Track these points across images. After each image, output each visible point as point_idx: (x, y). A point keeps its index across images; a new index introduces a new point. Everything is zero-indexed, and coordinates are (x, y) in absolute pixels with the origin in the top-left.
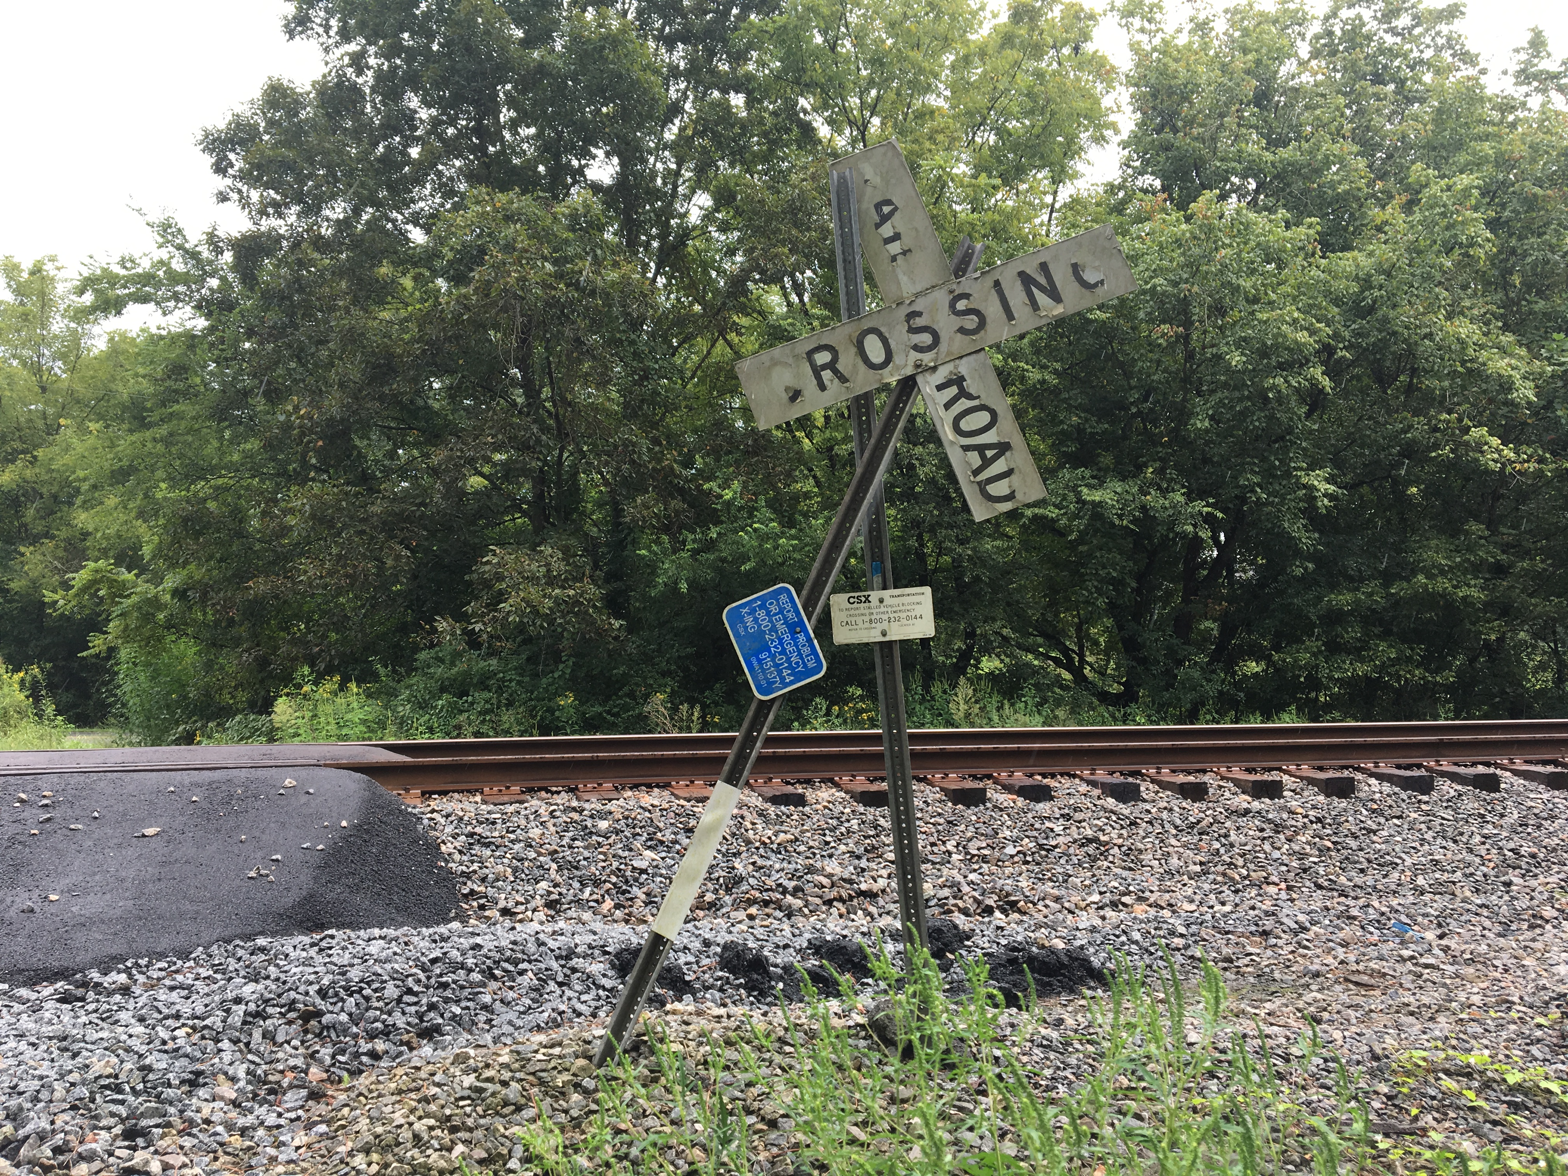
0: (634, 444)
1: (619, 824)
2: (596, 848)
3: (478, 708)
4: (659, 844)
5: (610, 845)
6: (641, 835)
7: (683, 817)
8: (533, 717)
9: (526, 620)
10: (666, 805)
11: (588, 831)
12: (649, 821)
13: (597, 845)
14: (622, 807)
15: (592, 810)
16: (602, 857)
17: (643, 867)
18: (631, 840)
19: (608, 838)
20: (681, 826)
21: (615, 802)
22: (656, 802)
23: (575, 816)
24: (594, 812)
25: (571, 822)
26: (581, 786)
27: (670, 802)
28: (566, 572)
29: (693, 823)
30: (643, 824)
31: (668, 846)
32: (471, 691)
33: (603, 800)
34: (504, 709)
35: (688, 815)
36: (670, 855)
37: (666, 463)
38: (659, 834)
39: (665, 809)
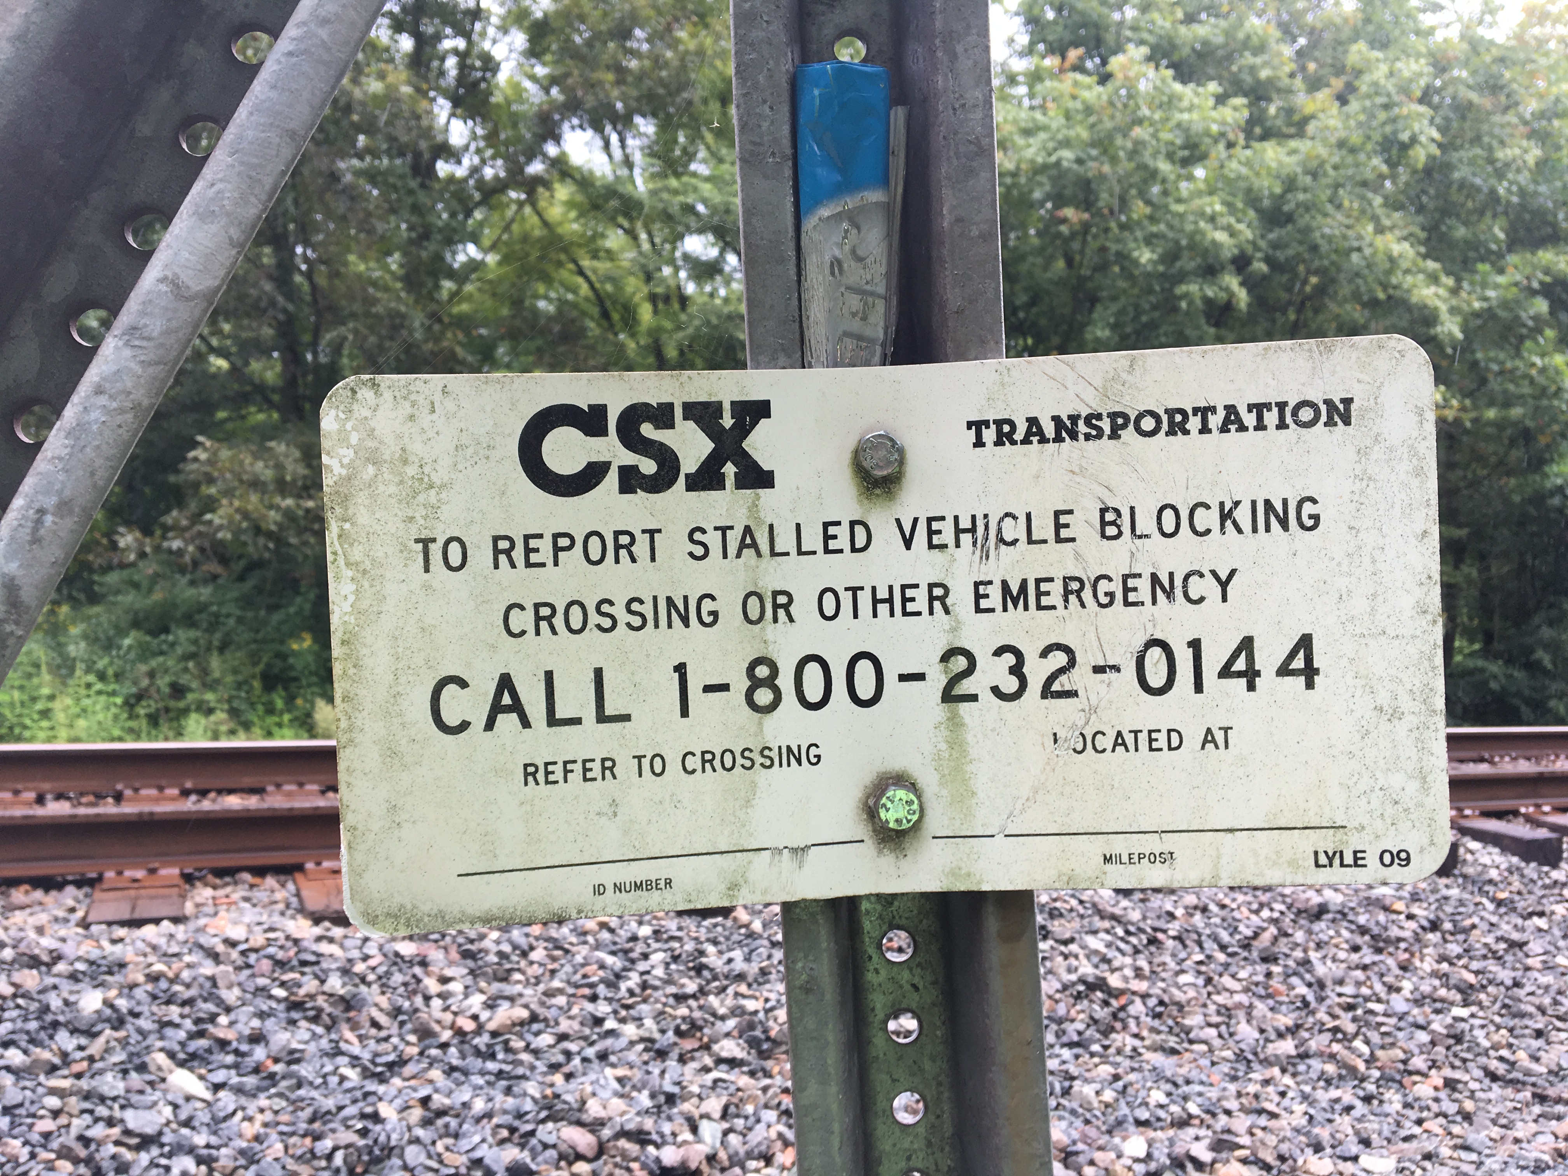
0: (403, 316)
1: (130, 997)
2: (52, 1069)
3: (179, 651)
4: (215, 1049)
5: (91, 1059)
6: (177, 1026)
7: (292, 969)
8: (255, 664)
9: (243, 538)
10: (258, 939)
11: (49, 1018)
12: (208, 985)
13: (57, 1060)
14: (154, 948)
15: (79, 959)
16: (53, 1102)
17: (150, 1130)
18: (152, 1040)
19: (93, 1035)
20: (280, 993)
21: (149, 931)
22: (237, 933)
23: (30, 979)
24: (81, 966)
25: (15, 996)
26: (110, 874)
27: (271, 929)
28: (305, 477)
29: (310, 985)
30: (193, 992)
31: (237, 1052)
32: (173, 627)
33: (123, 924)
34: (215, 653)
35: (304, 963)
36: (235, 1080)
37: (445, 344)
38: (223, 1020)
39: (256, 950)
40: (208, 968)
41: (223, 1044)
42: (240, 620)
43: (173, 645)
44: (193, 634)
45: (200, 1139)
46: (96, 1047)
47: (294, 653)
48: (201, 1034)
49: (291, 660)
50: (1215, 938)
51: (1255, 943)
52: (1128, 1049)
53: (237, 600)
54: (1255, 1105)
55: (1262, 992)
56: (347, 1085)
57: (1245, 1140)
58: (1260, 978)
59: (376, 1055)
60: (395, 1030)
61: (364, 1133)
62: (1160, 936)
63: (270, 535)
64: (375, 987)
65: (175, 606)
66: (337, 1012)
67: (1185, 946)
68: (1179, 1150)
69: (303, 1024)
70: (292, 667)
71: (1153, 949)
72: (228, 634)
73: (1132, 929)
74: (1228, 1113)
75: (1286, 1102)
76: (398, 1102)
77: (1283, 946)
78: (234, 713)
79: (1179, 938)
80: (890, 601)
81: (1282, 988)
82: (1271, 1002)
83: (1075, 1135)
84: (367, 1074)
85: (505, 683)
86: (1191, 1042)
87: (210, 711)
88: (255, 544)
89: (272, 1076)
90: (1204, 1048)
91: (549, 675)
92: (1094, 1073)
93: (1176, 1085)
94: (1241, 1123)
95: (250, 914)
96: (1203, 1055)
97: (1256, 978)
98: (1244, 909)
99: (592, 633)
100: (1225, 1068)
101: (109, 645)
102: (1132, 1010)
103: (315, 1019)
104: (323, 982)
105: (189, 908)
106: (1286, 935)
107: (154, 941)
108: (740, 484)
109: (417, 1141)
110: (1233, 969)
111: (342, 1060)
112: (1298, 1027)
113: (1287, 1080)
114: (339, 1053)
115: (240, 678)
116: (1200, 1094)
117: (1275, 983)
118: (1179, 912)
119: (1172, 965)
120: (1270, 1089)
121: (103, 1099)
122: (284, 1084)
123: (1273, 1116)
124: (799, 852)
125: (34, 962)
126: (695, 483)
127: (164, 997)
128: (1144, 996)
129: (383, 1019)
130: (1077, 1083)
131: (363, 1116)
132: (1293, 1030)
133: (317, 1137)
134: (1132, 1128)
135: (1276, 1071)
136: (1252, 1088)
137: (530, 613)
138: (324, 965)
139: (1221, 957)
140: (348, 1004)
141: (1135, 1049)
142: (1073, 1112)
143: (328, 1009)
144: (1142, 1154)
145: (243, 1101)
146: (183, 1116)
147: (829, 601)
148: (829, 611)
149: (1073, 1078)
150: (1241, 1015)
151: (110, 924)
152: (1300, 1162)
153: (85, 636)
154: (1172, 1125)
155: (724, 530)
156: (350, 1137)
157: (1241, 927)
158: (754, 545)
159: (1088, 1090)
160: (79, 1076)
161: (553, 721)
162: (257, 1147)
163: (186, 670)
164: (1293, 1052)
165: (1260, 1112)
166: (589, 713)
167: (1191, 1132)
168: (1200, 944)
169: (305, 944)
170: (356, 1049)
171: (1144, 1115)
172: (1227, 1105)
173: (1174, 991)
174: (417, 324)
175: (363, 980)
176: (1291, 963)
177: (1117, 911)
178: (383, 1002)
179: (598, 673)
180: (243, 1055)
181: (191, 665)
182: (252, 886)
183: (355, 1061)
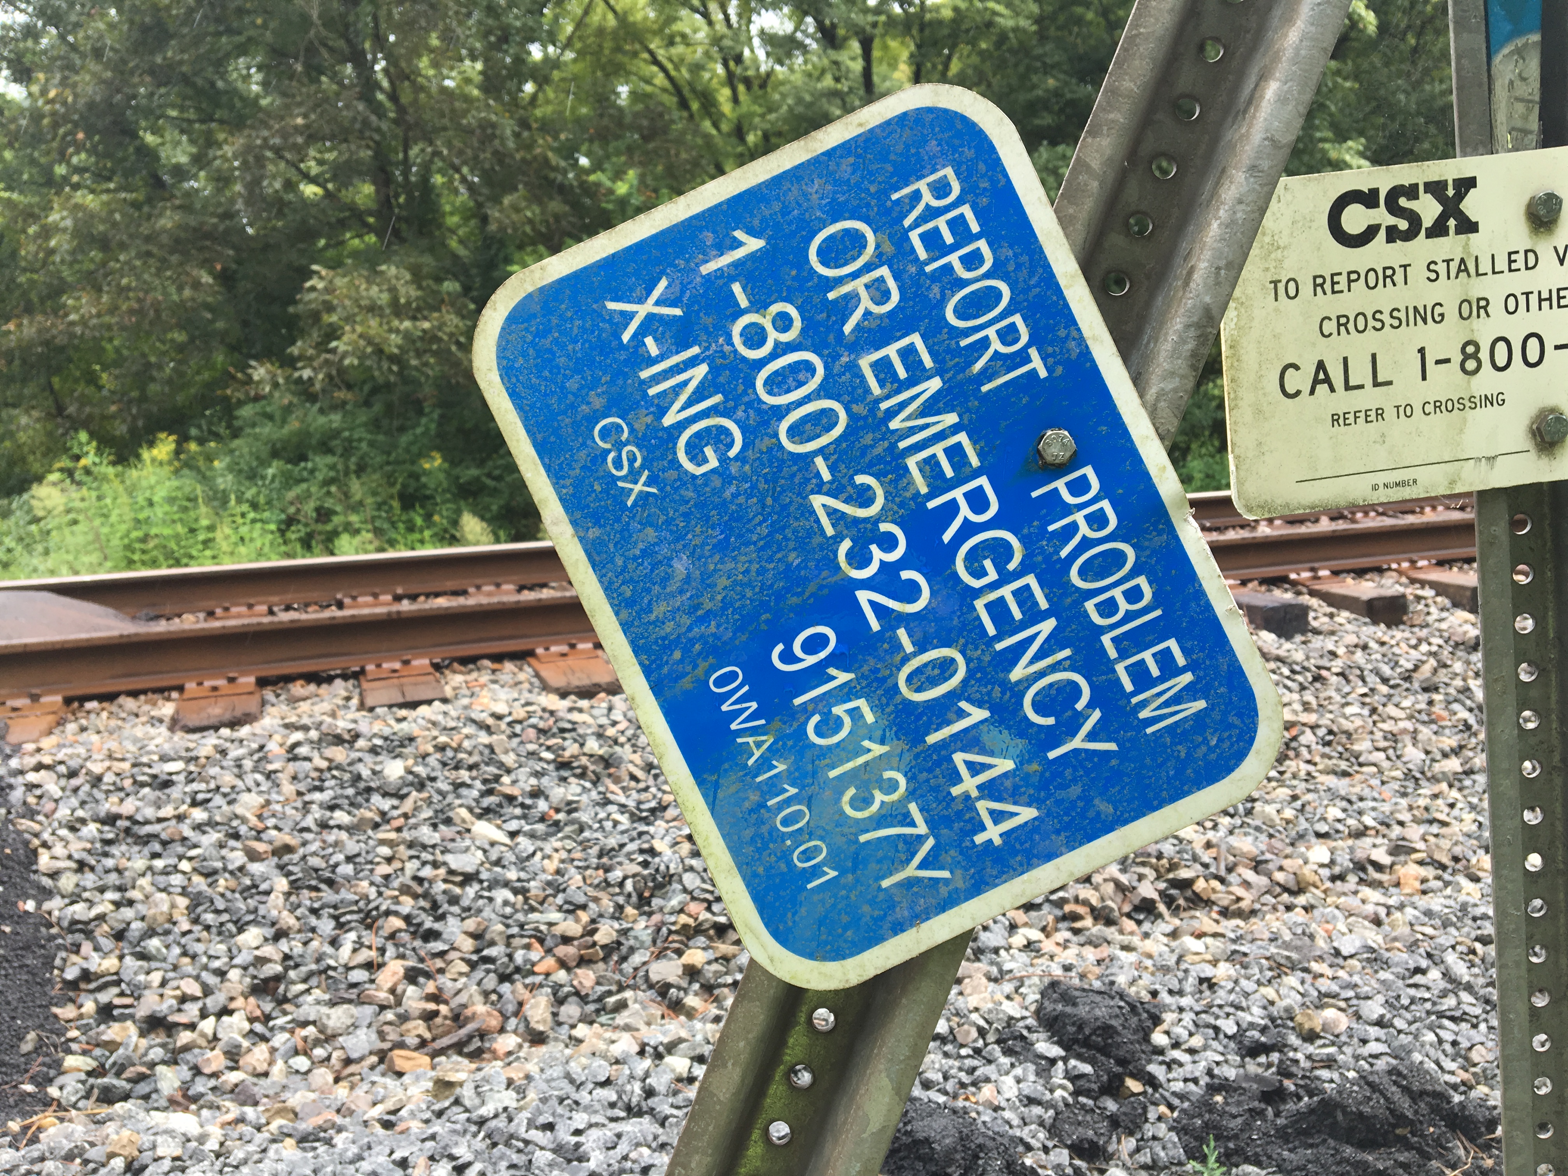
1: (426, 765)
2: (376, 826)
3: (320, 476)
4: (505, 803)
5: (406, 816)
6: (469, 786)
7: (554, 736)
8: (392, 485)
9: (368, 363)
10: (520, 713)
11: (362, 785)
12: (487, 752)
13: (378, 819)
14: (434, 724)
15: (375, 735)
16: (385, 851)
17: (470, 869)
18: (450, 798)
19: (402, 797)
20: (549, 756)
21: (423, 710)
22: (501, 708)
23: (339, 754)
24: (378, 742)
25: (330, 769)
26: (370, 667)
27: (528, 704)
28: (418, 298)
29: (572, 749)
30: (475, 758)
31: (523, 806)
32: (311, 455)
33: (402, 706)
34: (353, 477)
35: (563, 730)
36: (527, 828)
37: (538, 151)
38: (506, 779)
39: (520, 722)
40: (484, 738)
41: (511, 799)
42: (371, 444)
43: (312, 472)
44: (330, 459)
45: (512, 875)
46: (407, 806)
47: (426, 473)
48: (490, 792)
49: (424, 479)
50: (1377, 672)
51: (1415, 675)
52: (1302, 774)
53: (365, 425)
54: (1426, 816)
55: (1425, 718)
56: (620, 828)
57: (1421, 845)
58: (1423, 706)
59: (640, 802)
60: (651, 782)
61: (645, 864)
62: (1324, 673)
63: (392, 358)
64: (628, 747)
65: (308, 434)
66: (599, 768)
67: (1348, 681)
68: (1360, 855)
69: (572, 780)
70: (425, 486)
71: (1318, 685)
72: (362, 458)
73: (1297, 668)
74: (1401, 824)
75: (1456, 812)
76: (668, 839)
77: (1443, 676)
78: (378, 532)
79: (1342, 674)
80: (1550, 299)
81: (1445, 714)
82: (1434, 727)
83: (1263, 847)
84: (635, 818)
85: (1321, 366)
86: (1361, 765)
87: (357, 532)
88: (380, 368)
89: (556, 823)
90: (1374, 769)
91: (1345, 359)
92: (1273, 795)
93: (1350, 802)
94: (1414, 833)
95: (505, 694)
96: (1373, 776)
97: (1418, 707)
98: (1403, 645)
99: (1370, 332)
100: (1396, 786)
101: (252, 476)
102: (1303, 739)
103: (582, 776)
104: (582, 745)
105: (448, 692)
106: (1445, 666)
107: (433, 718)
108: (1458, 232)
109: (691, 869)
110: (1396, 699)
111: (612, 808)
112: (1461, 747)
113: (1454, 794)
114: (608, 802)
115: (379, 499)
116: (1374, 809)
117: (1437, 709)
118: (1341, 651)
119: (1337, 698)
120: (1440, 802)
121: (424, 847)
122: (568, 829)
123: (1444, 824)
124: (1491, 459)
125: (338, 740)
126: (1432, 233)
127: (453, 763)
128: (1314, 728)
129: (640, 774)
130: (1258, 805)
131: (642, 851)
132: (1457, 751)
133: (607, 870)
134: (1314, 840)
135: (1444, 786)
136: (1422, 802)
137: (1334, 322)
138: (581, 731)
139: (1384, 689)
140: (607, 762)
141: (1309, 774)
142: (1258, 829)
143: (592, 767)
144: (1326, 861)
145: (539, 843)
146: (494, 857)
147: (1511, 301)
148: (1511, 308)
149: (1254, 800)
150: (1407, 739)
151: (390, 706)
152: (1474, 861)
153: (230, 469)
154: (1350, 835)
155: (1448, 262)
156: (636, 868)
157: (1402, 662)
158: (1466, 270)
159: (1270, 810)
160: (399, 830)
161: (1348, 387)
162: (560, 880)
163: (329, 493)
164: (1460, 769)
165: (1431, 822)
166: (1368, 382)
167: (1367, 841)
168: (1363, 679)
169: (561, 714)
170: (622, 799)
171: (1323, 828)
172: (1400, 817)
173: (1342, 721)
174: (508, 132)
175: (616, 742)
176: (1452, 691)
177: (1282, 653)
178: (637, 758)
179: (1374, 356)
180: (529, 807)
181: (333, 489)
182: (494, 671)
183: (623, 807)
